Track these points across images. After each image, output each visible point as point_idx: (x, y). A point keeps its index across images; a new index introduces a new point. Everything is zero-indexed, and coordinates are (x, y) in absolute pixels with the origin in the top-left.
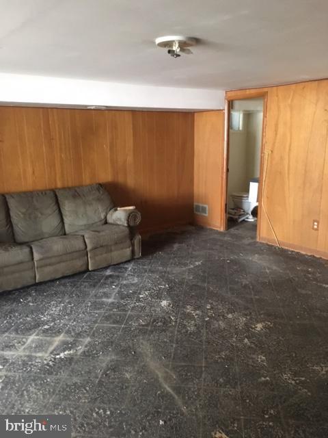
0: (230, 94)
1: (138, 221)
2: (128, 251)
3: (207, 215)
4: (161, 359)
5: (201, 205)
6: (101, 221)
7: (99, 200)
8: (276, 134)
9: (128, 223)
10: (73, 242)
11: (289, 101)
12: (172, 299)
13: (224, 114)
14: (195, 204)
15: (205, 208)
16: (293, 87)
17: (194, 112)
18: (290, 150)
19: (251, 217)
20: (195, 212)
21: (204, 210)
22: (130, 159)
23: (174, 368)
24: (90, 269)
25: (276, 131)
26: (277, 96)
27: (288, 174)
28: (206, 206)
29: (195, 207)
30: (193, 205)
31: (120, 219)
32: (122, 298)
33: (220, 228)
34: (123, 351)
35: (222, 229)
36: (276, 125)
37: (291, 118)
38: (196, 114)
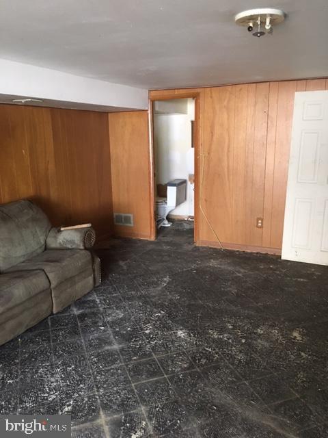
0: (153, 94)
1: (93, 240)
2: (90, 279)
3: (132, 225)
4: (252, 405)
5: (123, 215)
6: (40, 247)
7: (34, 220)
8: (212, 136)
9: (84, 246)
10: (34, 281)
11: (225, 103)
12: (185, 327)
13: (148, 114)
14: (115, 214)
15: (130, 217)
16: (229, 88)
17: (108, 113)
18: (228, 151)
19: (166, 222)
20: (115, 223)
21: (127, 220)
22: (51, 167)
23: (275, 411)
24: (55, 312)
25: (212, 133)
26: (211, 97)
27: (228, 175)
28: (131, 215)
29: (115, 217)
30: (113, 215)
31: (72, 242)
32: (129, 340)
33: (150, 237)
34: (200, 409)
35: (153, 238)
36: (212, 127)
37: (228, 119)
38: (109, 115)
